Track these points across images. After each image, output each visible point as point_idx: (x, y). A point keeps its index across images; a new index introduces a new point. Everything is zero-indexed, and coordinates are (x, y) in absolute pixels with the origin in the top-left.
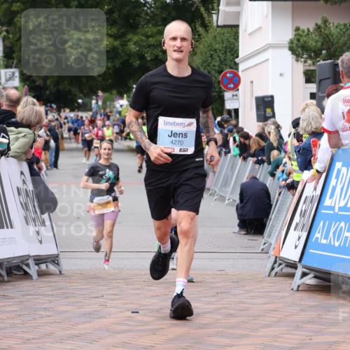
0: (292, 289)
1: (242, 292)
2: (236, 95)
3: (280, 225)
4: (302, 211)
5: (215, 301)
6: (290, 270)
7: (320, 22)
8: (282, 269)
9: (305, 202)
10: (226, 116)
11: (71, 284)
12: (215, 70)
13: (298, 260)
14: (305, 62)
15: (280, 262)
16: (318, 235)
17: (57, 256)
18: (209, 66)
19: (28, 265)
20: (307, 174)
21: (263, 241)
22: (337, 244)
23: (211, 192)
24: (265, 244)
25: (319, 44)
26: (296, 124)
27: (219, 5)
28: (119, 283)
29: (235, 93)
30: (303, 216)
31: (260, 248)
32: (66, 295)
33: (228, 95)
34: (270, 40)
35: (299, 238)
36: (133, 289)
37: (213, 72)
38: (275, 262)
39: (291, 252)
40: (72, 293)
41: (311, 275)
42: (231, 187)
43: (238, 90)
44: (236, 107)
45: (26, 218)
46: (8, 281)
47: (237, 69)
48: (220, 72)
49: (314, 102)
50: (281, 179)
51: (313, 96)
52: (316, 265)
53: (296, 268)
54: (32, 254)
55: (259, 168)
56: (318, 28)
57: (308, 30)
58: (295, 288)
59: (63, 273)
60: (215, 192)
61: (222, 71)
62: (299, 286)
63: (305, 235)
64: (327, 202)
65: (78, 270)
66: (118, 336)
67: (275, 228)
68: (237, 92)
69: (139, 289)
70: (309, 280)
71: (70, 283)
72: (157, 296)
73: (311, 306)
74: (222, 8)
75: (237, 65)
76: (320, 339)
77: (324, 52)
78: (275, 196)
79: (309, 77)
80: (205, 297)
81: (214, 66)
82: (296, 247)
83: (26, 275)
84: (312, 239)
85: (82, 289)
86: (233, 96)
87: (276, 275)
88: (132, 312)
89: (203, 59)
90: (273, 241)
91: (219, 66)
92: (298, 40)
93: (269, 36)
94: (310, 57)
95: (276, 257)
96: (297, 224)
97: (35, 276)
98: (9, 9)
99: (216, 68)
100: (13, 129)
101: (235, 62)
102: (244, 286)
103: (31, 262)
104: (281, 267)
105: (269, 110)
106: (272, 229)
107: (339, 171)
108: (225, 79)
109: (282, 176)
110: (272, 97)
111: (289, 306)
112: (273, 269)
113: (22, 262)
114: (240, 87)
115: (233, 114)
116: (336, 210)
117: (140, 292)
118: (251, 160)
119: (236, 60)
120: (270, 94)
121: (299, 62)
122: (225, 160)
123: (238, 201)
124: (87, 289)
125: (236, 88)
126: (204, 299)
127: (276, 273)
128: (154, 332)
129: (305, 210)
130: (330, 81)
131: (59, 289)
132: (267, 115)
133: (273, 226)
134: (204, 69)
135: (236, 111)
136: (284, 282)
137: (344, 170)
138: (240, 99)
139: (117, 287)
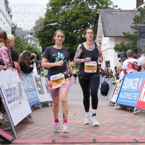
0: (114, 109)
1: (102, 110)
6: (114, 104)
7: (122, 42)
8: (112, 104)
13: (115, 102)
14: (118, 52)
16: (120, 96)
19: (48, 103)
20: (118, 81)
21: (107, 97)
22: (125, 98)
25: (121, 48)
26: (116, 68)
27: (96, 38)
31: (106, 99)
34: (109, 47)
36: (74, 109)
38: (110, 102)
39: (114, 100)
41: (119, 106)
45: (48, 92)
46: (44, 107)
49: (120, 62)
51: (120, 61)
52: (120, 103)
53: (115, 104)
54: (49, 101)
55: (106, 79)
56: (121, 44)
57: (119, 44)
62: (116, 108)
63: (117, 96)
64: (123, 87)
66: (71, 121)
70: (118, 107)
72: (81, 111)
73: (119, 113)
74: (97, 39)
76: (121, 121)
77: (123, 50)
79: (119, 56)
83: (48, 106)
84: (119, 97)
87: (110, 106)
88: (74, 115)
90: (109, 97)
92: (116, 47)
93: (109, 46)
94: (119, 51)
97: (50, 106)
98: (43, 40)
100: (45, 70)
102: (102, 108)
103: (49, 103)
105: (109, 65)
107: (126, 80)
110: (109, 61)
111: (113, 113)
112: (109, 104)
113: (47, 103)
116: (125, 89)
117: (76, 110)
120: (109, 60)
121: (116, 52)
128: (80, 120)
130: (124, 57)
133: (109, 94)
135: (100, 65)
137: (127, 79)
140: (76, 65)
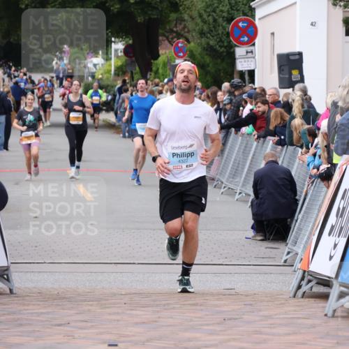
0: (326, 315)
1: (257, 318)
2: (252, 52)
3: (309, 229)
4: (339, 208)
5: (221, 331)
6: (322, 289)
8: (312, 287)
9: (343, 198)
10: (236, 80)
11: (26, 308)
12: (223, 17)
13: (333, 276)
14: (346, 6)
15: (310, 277)
17: (7, 269)
18: (214, 11)
21: (287, 250)
23: (215, 183)
24: (289, 253)
28: (91, 305)
29: (250, 49)
30: (341, 216)
31: (282, 258)
32: (19, 322)
33: (240, 51)
35: (335, 246)
36: (110, 314)
37: (220, 20)
38: (303, 279)
39: (324, 264)
40: (27, 319)
42: (244, 176)
43: (254, 45)
44: (252, 68)
47: (253, 16)
48: (230, 20)
50: (311, 167)
53: (331, 286)
55: (282, 150)
58: (330, 314)
59: (14, 292)
60: (222, 183)
61: (233, 19)
62: (335, 311)
63: (343, 241)
65: (34, 288)
67: (303, 232)
68: (252, 48)
69: (118, 313)
71: (24, 305)
72: (144, 323)
75: (252, 10)
78: (303, 189)
80: (208, 325)
81: (222, 11)
82: (331, 258)
85: (42, 313)
86: (247, 52)
87: (303, 296)
88: (110, 345)
89: (206, 3)
90: (299, 249)
91: (228, 11)
95: (304, 272)
96: (333, 227)
99: (225, 14)
101: (250, 7)
102: (260, 311)
104: (310, 285)
105: (295, 73)
106: (298, 233)
108: (236, 29)
109: (314, 161)
110: (300, 54)
111: (321, 338)
112: (299, 287)
114: (257, 41)
115: (247, 77)
117: (118, 317)
118: (271, 140)
119: (252, 4)
120: (297, 50)
121: (338, 7)
122: (235, 140)
123: (252, 196)
124: (48, 313)
125: (251, 41)
126: (206, 327)
127: (304, 293)
129: (344, 208)
131: (8, 314)
132: (294, 80)
133: (300, 229)
134: (209, 16)
135: (252, 73)
136: (315, 305)
138: (256, 57)
139: (89, 310)
140: (117, 74)
